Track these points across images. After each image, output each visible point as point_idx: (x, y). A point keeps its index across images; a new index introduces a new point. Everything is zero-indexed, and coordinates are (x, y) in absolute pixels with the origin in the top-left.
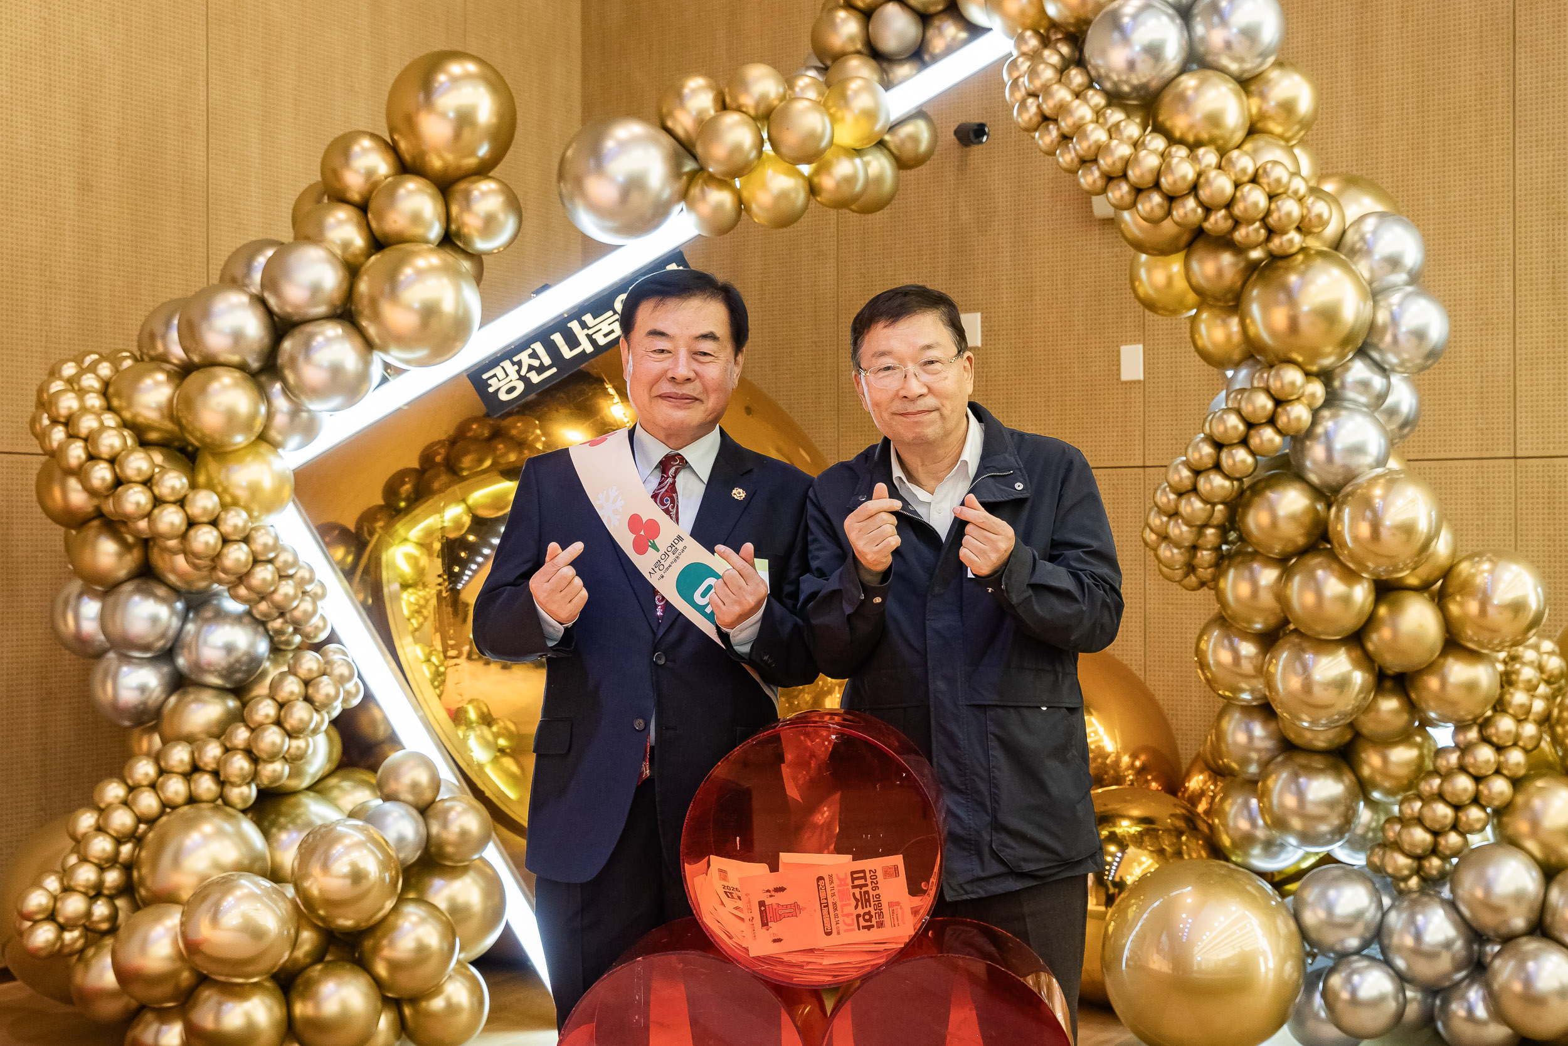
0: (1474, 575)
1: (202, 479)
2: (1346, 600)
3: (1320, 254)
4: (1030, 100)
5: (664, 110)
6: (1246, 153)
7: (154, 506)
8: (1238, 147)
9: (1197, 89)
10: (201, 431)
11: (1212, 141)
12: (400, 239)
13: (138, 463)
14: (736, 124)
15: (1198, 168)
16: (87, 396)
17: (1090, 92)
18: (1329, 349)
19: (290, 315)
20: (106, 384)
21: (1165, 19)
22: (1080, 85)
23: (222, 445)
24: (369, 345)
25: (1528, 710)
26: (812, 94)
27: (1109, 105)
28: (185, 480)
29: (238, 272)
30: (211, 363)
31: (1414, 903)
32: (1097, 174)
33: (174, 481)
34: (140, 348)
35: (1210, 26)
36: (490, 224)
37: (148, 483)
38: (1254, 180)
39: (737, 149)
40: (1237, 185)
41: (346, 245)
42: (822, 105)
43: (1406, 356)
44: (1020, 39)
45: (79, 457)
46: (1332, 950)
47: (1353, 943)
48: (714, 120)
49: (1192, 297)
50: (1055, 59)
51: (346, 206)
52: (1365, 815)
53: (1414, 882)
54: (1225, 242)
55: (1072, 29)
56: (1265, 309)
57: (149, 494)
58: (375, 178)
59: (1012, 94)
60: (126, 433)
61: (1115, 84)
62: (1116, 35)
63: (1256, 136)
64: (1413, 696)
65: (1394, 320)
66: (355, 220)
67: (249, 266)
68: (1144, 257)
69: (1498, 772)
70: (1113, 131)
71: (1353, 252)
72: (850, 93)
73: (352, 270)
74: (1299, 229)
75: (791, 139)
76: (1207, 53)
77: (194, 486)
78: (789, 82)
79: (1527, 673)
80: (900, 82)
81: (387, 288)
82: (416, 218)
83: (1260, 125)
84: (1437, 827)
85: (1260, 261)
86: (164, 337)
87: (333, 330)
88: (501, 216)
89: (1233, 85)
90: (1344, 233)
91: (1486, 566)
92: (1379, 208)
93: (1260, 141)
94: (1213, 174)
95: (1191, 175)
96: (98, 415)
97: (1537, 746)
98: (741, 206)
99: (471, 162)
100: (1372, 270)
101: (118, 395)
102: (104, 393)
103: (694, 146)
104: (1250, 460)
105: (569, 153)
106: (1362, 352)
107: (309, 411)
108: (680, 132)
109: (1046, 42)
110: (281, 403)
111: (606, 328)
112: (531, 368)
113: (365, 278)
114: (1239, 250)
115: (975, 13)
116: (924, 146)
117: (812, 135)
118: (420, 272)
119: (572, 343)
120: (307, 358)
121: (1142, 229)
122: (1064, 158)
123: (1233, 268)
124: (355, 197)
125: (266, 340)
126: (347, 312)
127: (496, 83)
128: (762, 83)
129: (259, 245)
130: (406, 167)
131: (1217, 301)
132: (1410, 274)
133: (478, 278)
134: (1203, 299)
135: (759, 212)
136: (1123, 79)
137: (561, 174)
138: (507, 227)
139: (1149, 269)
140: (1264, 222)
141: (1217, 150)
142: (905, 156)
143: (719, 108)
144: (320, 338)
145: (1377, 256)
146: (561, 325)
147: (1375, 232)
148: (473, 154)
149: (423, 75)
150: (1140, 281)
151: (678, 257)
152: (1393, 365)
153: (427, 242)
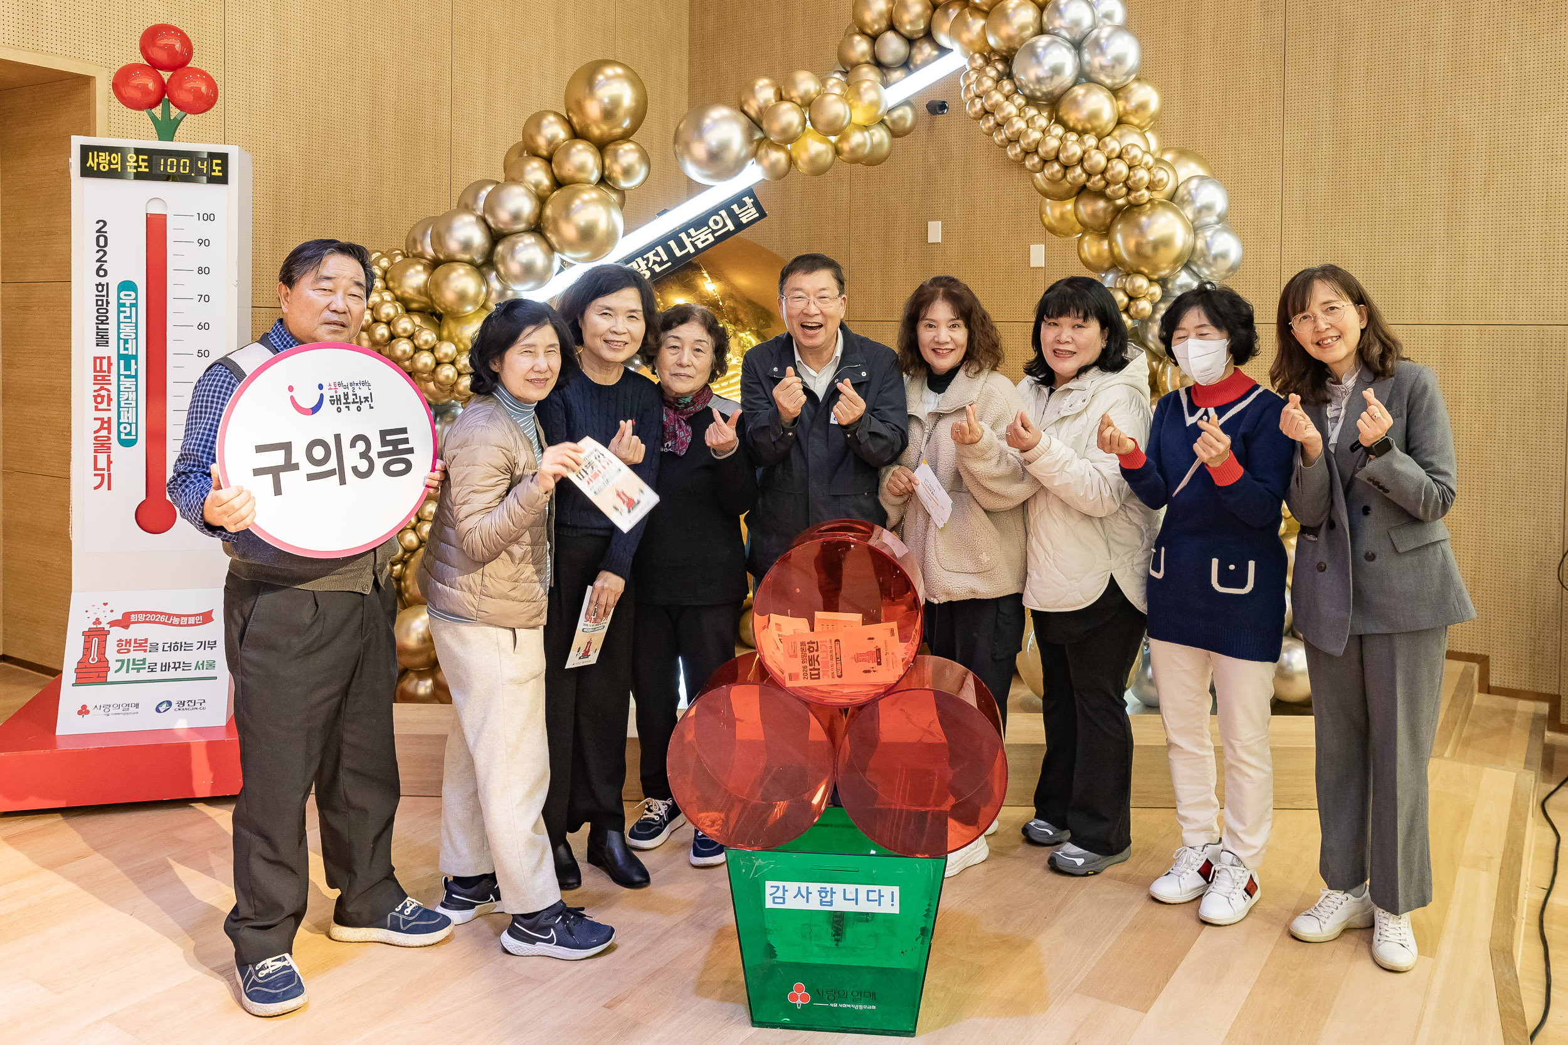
1: (445, 333)
3: (1161, 203)
4: (977, 100)
5: (743, 99)
6: (1115, 138)
7: (415, 352)
8: (1110, 134)
9: (1084, 96)
10: (444, 303)
11: (1093, 129)
12: (573, 181)
13: (405, 324)
14: (789, 109)
15: (1083, 148)
17: (1016, 96)
18: (1166, 266)
19: (501, 229)
21: (1064, 50)
22: (1009, 91)
23: (458, 313)
24: (552, 249)
26: (837, 90)
27: (1027, 104)
28: (434, 336)
29: (469, 200)
30: (451, 260)
32: (1019, 150)
33: (427, 336)
34: (407, 249)
35: (1093, 55)
36: (627, 172)
37: (411, 337)
38: (1119, 157)
39: (790, 125)
40: (1109, 160)
41: (537, 186)
42: (843, 98)
44: (972, 59)
48: (775, 107)
49: (1078, 227)
50: (993, 73)
51: (538, 159)
54: (1101, 194)
55: (1004, 54)
56: (1125, 238)
57: (411, 344)
58: (555, 142)
59: (966, 95)
60: (398, 304)
61: (1031, 91)
62: (1034, 60)
63: (1122, 126)
65: (1208, 245)
66: (543, 168)
67: (476, 198)
68: (1048, 200)
70: (1030, 122)
71: (1183, 201)
72: (862, 90)
73: (542, 200)
74: (1147, 188)
75: (822, 119)
76: (1091, 72)
77: (440, 339)
78: (823, 82)
80: (894, 83)
81: (564, 214)
82: (582, 168)
83: (1124, 119)
85: (1124, 206)
86: (422, 243)
87: (529, 239)
88: (637, 166)
89: (1107, 93)
90: (1177, 188)
92: (1201, 172)
93: (1124, 129)
94: (1093, 152)
95: (1079, 153)
98: (791, 161)
99: (618, 131)
100: (1193, 214)
101: (393, 279)
103: (762, 124)
105: (682, 126)
106: (1186, 267)
107: (512, 290)
108: (753, 113)
109: (988, 61)
110: (495, 285)
111: (704, 237)
112: (655, 262)
113: (550, 206)
114: (1109, 199)
115: (943, 40)
116: (909, 123)
117: (837, 117)
118: (585, 203)
119: (682, 246)
120: (513, 257)
121: (1046, 183)
122: (998, 138)
123: (1105, 210)
124: (544, 153)
125: (487, 245)
126: (537, 228)
127: (635, 79)
128: (806, 83)
129: (482, 184)
130: (577, 134)
131: (1095, 230)
132: (1218, 216)
133: (622, 205)
134: (1086, 228)
135: (802, 165)
136: (1037, 87)
137: (676, 140)
138: (641, 173)
139: (1052, 208)
140: (1125, 183)
141: (1097, 136)
142: (897, 128)
143: (778, 99)
144: (521, 245)
145: (1198, 204)
146: (674, 235)
147: (1196, 189)
148: (620, 125)
149: (588, 75)
150: (1046, 215)
151: (750, 193)
152: (1205, 275)
153: (590, 183)
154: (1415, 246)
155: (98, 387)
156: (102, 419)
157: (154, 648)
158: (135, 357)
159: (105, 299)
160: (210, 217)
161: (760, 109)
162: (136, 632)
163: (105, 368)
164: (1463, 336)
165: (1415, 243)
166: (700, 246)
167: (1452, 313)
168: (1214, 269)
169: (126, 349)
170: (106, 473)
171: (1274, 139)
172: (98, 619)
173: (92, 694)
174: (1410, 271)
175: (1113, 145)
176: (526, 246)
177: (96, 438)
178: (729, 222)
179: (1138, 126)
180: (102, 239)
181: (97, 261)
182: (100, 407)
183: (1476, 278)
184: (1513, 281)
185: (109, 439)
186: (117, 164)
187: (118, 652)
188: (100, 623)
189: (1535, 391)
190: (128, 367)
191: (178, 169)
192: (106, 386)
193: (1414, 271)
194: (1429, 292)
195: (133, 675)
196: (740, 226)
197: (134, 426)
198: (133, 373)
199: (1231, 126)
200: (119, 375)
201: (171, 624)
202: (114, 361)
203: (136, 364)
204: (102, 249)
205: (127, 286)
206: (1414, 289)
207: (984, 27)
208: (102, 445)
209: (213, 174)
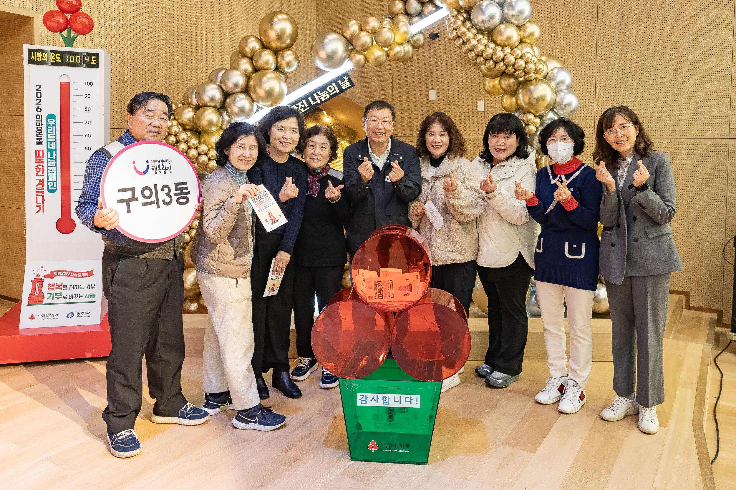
1: (202, 140)
3: (540, 80)
4: (454, 31)
5: (343, 30)
6: (519, 49)
7: (188, 149)
8: (516, 47)
9: (505, 29)
10: (202, 126)
11: (509, 45)
12: (263, 69)
13: (183, 136)
14: (365, 35)
15: (504, 53)
17: (472, 29)
18: (542, 109)
19: (229, 91)
21: (495, 7)
22: (469, 27)
23: (208, 131)
24: (253, 101)
26: (388, 26)
27: (478, 33)
28: (197, 141)
29: (213, 77)
30: (205, 106)
32: (474, 54)
33: (194, 141)
34: (184, 100)
35: (509, 10)
36: (289, 65)
37: (186, 142)
38: (521, 58)
39: (366, 42)
40: (516, 59)
41: (246, 71)
42: (391, 30)
44: (451, 12)
48: (358, 34)
49: (501, 91)
50: (462, 18)
51: (246, 58)
54: (512, 75)
55: (467, 9)
56: (523, 96)
57: (186, 145)
58: (254, 50)
59: (449, 28)
60: (180, 126)
61: (480, 27)
62: (481, 12)
63: (522, 43)
65: (562, 100)
66: (249, 62)
67: (217, 76)
68: (487, 78)
70: (479, 41)
71: (550, 79)
72: (400, 26)
73: (248, 78)
74: (534, 73)
75: (381, 40)
76: (508, 18)
77: (200, 143)
78: (381, 22)
80: (415, 23)
81: (258, 84)
82: (267, 62)
83: (523, 40)
85: (523, 81)
86: (191, 97)
87: (242, 96)
88: (293, 62)
89: (515, 28)
90: (548, 73)
92: (559, 65)
93: (523, 45)
94: (509, 55)
95: (502, 56)
98: (366, 60)
99: (284, 45)
100: (555, 85)
101: (177, 115)
103: (353, 42)
105: (314, 43)
106: (552, 110)
108: (348, 37)
109: (459, 13)
110: (226, 118)
111: (324, 96)
112: (301, 107)
113: (252, 80)
114: (516, 78)
115: (438, 3)
116: (421, 42)
117: (388, 39)
118: (269, 79)
119: (314, 100)
120: (234, 104)
121: (487, 71)
122: (464, 49)
123: (514, 83)
124: (249, 55)
125: (222, 99)
126: (246, 91)
127: (292, 21)
128: (373, 23)
129: (220, 70)
130: (265, 46)
131: (509, 92)
132: (567, 86)
133: (286, 80)
134: (505, 92)
135: (371, 62)
136: (483, 25)
137: (312, 50)
138: (295, 65)
139: (489, 82)
140: (524, 70)
141: (510, 48)
142: (416, 45)
143: (360, 30)
144: (238, 99)
145: (557, 81)
146: (311, 95)
147: (557, 73)
148: (285, 42)
149: (270, 19)
150: (486, 85)
151: (346, 75)
152: (561, 114)
153: (271, 69)
154: (657, 102)
155: (38, 164)
156: (40, 180)
157: (66, 288)
158: (55, 150)
159: (40, 122)
160: (90, 84)
161: (352, 35)
162: (57, 280)
163: (41, 155)
164: (680, 144)
165: (657, 100)
166: (323, 100)
167: (674, 133)
168: (565, 111)
169: (51, 146)
170: (42, 205)
171: (592, 51)
172: (38, 274)
173: (36, 310)
174: (655, 113)
175: (518, 52)
176: (241, 99)
177: (37, 189)
178: (336, 88)
180: (39, 94)
181: (37, 104)
182: (39, 174)
183: (686, 116)
184: (703, 118)
185: (43, 189)
186: (46, 58)
187: (48, 289)
188: (40, 276)
189: (713, 169)
190: (52, 155)
191: (75, 61)
192: (41, 164)
193: (657, 113)
194: (664, 123)
195: (56, 301)
196: (342, 91)
197: (55, 183)
198: (54, 158)
199: (572, 45)
200: (48, 159)
201: (74, 277)
202: (45, 152)
203: (56, 153)
204: (39, 98)
205: (51, 116)
206: (657, 121)
208: (39, 192)
209: (92, 63)
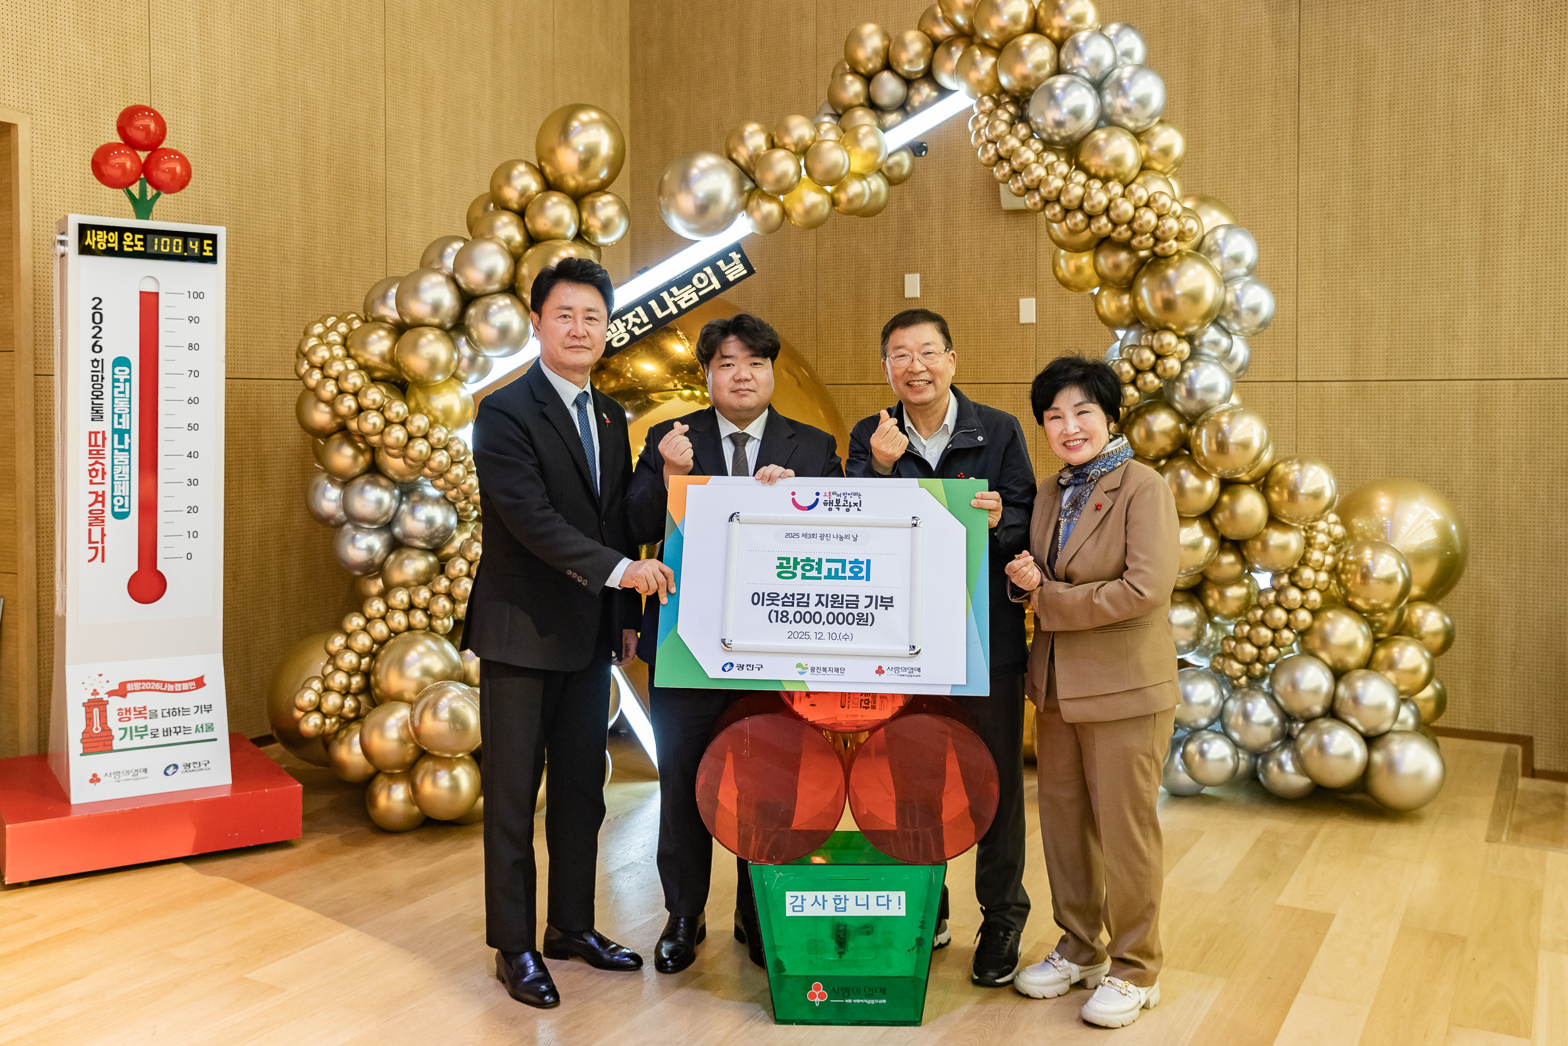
0: (1288, 474)
2: (1200, 490)
3: (1189, 254)
4: (990, 146)
5: (731, 146)
6: (1141, 186)
7: (386, 426)
8: (1134, 181)
9: (1106, 140)
10: (411, 371)
11: (1118, 176)
12: (549, 237)
13: (373, 395)
14: (782, 158)
15: (1108, 196)
16: (334, 348)
17: (1032, 141)
18: (1194, 321)
19: (473, 290)
20: (345, 338)
21: (1084, 91)
22: (1025, 136)
23: (426, 381)
25: (1323, 564)
26: (832, 136)
27: (1045, 150)
28: (405, 407)
29: (435, 259)
30: (418, 324)
31: (1245, 695)
32: (1038, 198)
33: (397, 408)
34: (365, 312)
35: (1115, 97)
36: (606, 227)
37: (381, 410)
38: (1147, 205)
39: (784, 175)
40: (1136, 208)
41: (510, 241)
42: (840, 143)
43: (1245, 325)
44: (980, 102)
45: (332, 392)
46: (1188, 726)
47: (1204, 722)
48: (766, 155)
49: (1096, 280)
50: (1006, 117)
51: (508, 213)
52: (1209, 631)
53: (1243, 680)
55: (1017, 94)
56: (1150, 290)
57: (381, 418)
58: (528, 193)
59: (976, 140)
60: (363, 373)
61: (1049, 135)
62: (1051, 102)
63: (1146, 172)
64: (1245, 553)
65: (1239, 299)
66: (515, 223)
67: (441, 256)
68: (1063, 252)
69: (1302, 606)
71: (1209, 253)
72: (860, 136)
73: (516, 259)
74: (1176, 238)
75: (819, 168)
76: (1113, 114)
77: (411, 411)
78: (817, 126)
79: (1322, 538)
80: (892, 127)
82: (558, 222)
83: (1146, 164)
84: (1261, 643)
85: (1146, 259)
86: (384, 305)
87: (504, 301)
88: (616, 220)
89: (1130, 137)
90: (1203, 237)
91: (1296, 467)
92: (1224, 220)
93: (1149, 175)
94: (1119, 200)
95: (1104, 201)
96: (343, 361)
97: (1328, 588)
98: (785, 213)
99: (595, 182)
100: (1222, 265)
101: (353, 346)
102: (344, 344)
103: (754, 173)
104: (1136, 394)
105: (666, 177)
106: (1215, 322)
107: (484, 356)
108: (742, 161)
109: (998, 104)
110: (466, 351)
111: (687, 297)
112: (634, 324)
113: (526, 265)
114: (1133, 251)
115: (945, 80)
116: (906, 170)
117: (836, 166)
119: (664, 306)
120: (487, 320)
121: (1066, 235)
122: (1015, 185)
123: (1128, 262)
124: (515, 206)
125: (457, 308)
126: (512, 288)
127: (612, 126)
128: (800, 129)
129: (448, 241)
130: (550, 185)
131: (1115, 283)
132: (1248, 267)
134: (1104, 281)
135: (796, 218)
136: (1055, 131)
137: (660, 191)
138: (621, 228)
139: (1067, 261)
140: (1153, 233)
141: (1121, 183)
143: (769, 145)
144: (494, 307)
145: (1226, 255)
146: (656, 295)
147: (1224, 239)
148: (596, 176)
149: (563, 121)
150: (1060, 267)
151: (737, 248)
152: (1235, 330)
153: (565, 238)
155: (93, 461)
156: (96, 493)
157: (154, 715)
158: (129, 432)
159: (100, 374)
161: (751, 157)
162: (134, 700)
163: (99, 442)
166: (684, 306)
169: (120, 424)
170: (99, 546)
172: (95, 690)
173: (100, 762)
175: (1140, 192)
177: (90, 512)
178: (714, 279)
179: (1161, 172)
181: (93, 337)
182: (95, 481)
185: (103, 512)
187: (120, 720)
188: (98, 694)
190: (121, 441)
192: (100, 460)
195: (136, 742)
196: (726, 284)
197: (127, 499)
198: (127, 447)
200: (113, 449)
201: (167, 691)
202: (108, 435)
203: (130, 438)
204: (98, 325)
205: (121, 362)
207: (995, 65)
208: (96, 519)
